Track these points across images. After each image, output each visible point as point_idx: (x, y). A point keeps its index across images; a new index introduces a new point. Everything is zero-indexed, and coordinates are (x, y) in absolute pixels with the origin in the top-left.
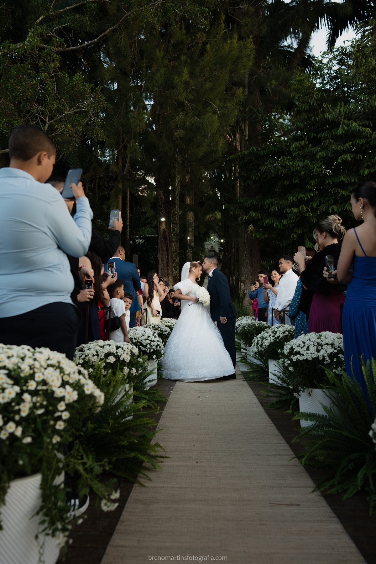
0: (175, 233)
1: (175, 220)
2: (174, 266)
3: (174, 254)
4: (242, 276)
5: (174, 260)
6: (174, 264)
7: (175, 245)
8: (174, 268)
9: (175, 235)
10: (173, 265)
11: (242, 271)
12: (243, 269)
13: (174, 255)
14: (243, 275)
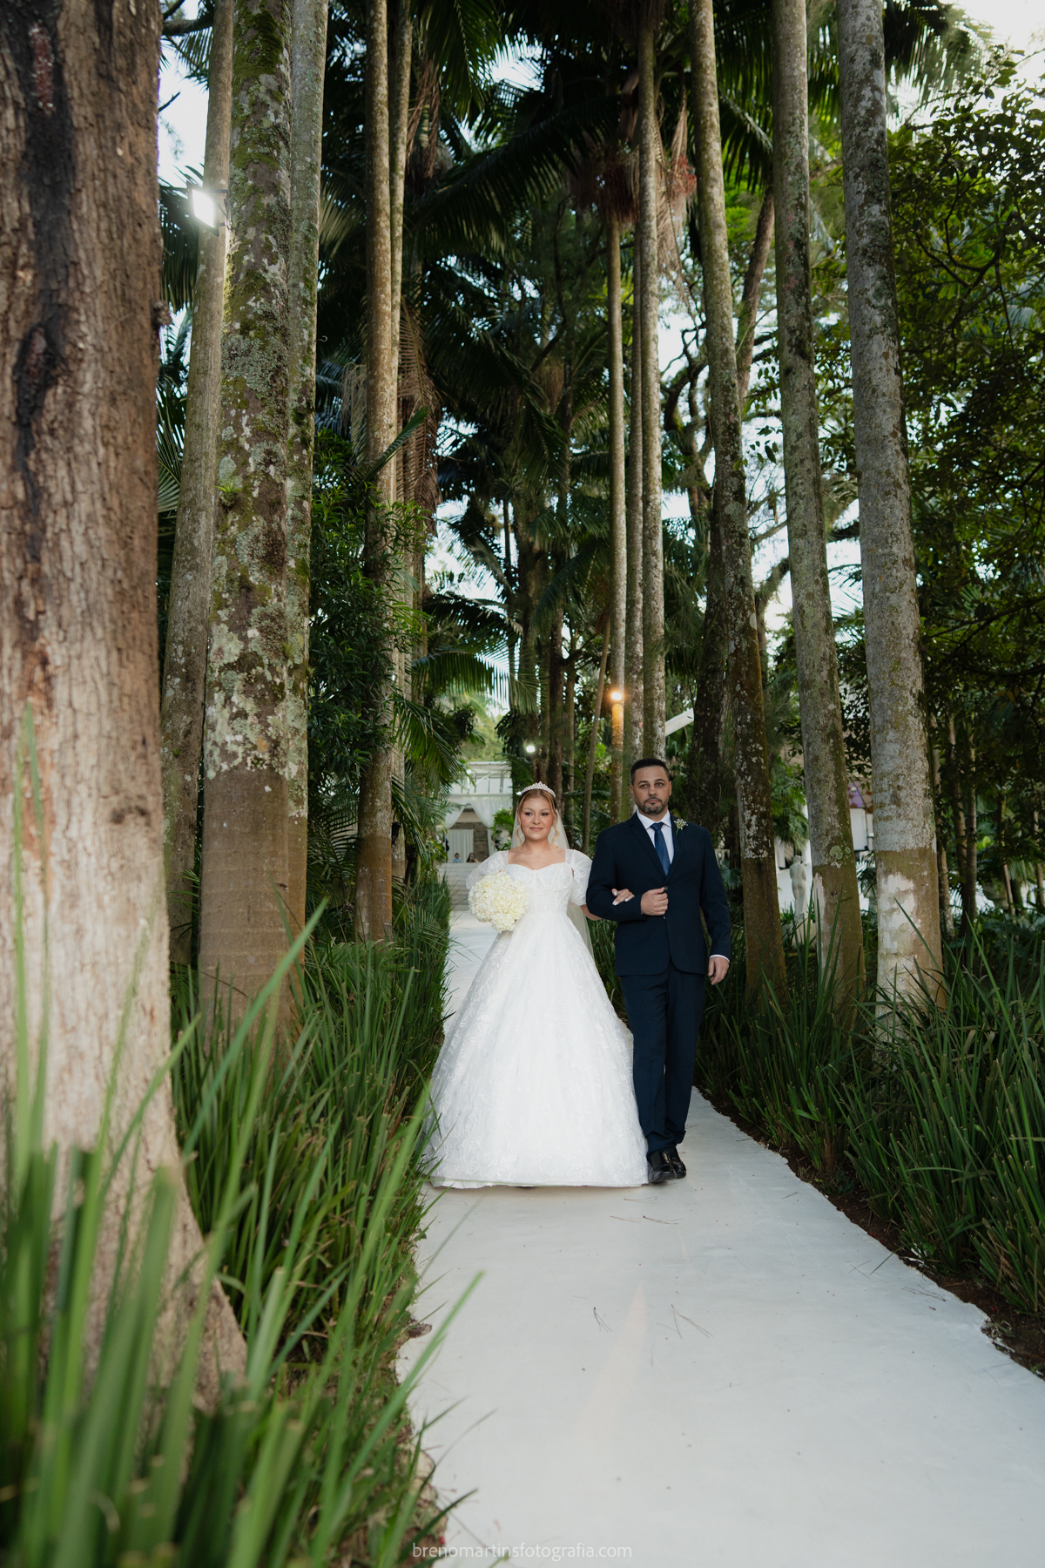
0: (269, 316)
1: (275, 188)
2: (245, 663)
3: (245, 525)
4: (891, 810)
5: (246, 587)
6: (238, 627)
7: (260, 434)
8: (238, 679)
9: (263, 335)
10: (232, 649)
11: (888, 766)
12: (891, 749)
13: (244, 541)
14: (896, 800)
